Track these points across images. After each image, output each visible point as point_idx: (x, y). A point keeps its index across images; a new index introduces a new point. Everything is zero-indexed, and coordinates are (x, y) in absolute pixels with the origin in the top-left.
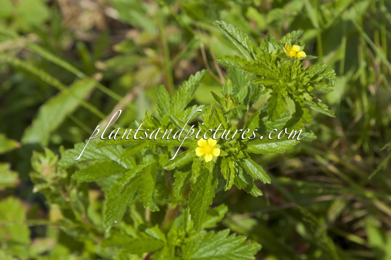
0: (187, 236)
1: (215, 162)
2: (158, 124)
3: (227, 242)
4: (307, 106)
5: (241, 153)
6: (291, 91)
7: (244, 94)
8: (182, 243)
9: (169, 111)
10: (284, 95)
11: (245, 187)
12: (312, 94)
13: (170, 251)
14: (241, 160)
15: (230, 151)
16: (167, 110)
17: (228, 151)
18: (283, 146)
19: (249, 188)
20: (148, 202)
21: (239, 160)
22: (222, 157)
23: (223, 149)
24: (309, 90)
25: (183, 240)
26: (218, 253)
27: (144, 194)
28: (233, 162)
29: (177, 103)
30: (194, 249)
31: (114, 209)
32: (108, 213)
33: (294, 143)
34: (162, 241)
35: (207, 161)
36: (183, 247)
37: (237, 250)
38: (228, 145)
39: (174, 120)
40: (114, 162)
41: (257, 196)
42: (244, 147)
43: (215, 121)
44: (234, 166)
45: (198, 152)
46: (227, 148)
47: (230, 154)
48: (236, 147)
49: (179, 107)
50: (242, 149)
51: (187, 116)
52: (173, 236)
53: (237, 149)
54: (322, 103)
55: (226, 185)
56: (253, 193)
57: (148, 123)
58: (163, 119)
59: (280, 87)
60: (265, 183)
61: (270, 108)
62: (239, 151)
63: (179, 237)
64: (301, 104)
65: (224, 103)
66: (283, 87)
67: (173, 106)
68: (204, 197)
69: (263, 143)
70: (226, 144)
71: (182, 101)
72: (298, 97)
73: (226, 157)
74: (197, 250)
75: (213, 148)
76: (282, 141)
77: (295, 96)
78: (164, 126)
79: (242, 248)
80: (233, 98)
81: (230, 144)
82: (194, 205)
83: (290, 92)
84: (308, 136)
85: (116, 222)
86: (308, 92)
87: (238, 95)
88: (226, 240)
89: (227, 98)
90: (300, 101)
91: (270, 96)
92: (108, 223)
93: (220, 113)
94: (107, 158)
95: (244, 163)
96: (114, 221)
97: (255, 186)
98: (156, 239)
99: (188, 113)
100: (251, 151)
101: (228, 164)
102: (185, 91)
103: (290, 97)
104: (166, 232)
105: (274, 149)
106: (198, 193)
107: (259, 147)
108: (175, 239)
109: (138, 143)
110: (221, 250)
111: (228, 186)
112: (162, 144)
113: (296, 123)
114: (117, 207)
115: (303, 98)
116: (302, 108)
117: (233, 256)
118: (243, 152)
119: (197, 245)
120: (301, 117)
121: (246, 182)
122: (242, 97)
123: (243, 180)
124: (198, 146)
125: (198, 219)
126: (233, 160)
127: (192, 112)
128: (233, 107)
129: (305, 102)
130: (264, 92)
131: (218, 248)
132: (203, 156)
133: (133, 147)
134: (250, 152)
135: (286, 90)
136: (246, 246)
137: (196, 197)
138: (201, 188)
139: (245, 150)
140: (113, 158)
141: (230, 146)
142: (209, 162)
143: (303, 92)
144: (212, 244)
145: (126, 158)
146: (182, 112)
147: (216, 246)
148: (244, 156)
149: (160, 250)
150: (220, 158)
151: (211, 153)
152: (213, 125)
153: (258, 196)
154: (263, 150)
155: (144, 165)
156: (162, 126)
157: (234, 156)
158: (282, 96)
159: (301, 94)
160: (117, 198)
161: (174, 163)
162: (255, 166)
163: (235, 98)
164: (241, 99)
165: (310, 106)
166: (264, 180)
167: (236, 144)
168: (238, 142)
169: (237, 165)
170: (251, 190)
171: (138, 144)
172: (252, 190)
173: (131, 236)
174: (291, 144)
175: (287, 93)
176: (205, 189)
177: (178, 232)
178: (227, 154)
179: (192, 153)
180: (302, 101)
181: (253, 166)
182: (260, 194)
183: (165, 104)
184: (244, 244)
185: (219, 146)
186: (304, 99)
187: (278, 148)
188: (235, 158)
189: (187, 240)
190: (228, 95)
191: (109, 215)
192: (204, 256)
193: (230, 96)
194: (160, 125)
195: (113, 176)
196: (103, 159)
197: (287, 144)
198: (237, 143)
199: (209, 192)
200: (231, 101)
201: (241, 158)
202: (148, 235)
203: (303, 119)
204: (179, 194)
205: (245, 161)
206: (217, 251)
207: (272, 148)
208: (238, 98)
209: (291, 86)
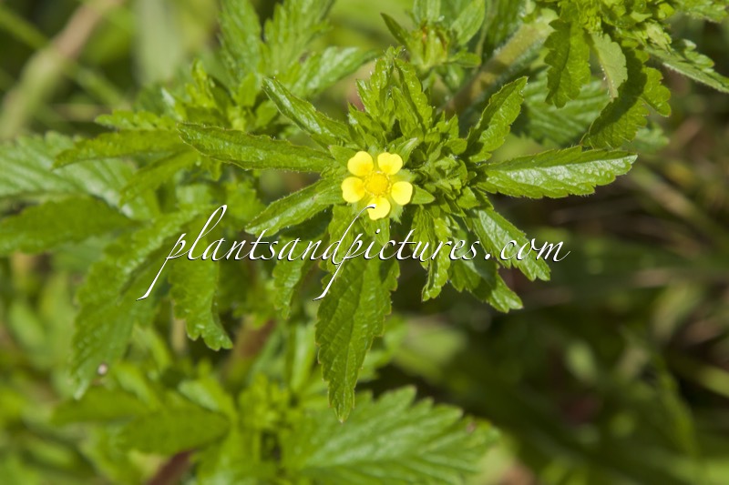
0: (294, 402)
1: (397, 219)
2: (229, 102)
3: (405, 423)
4: (655, 63)
5: (469, 194)
6: (612, 17)
7: (475, 21)
8: (282, 423)
9: (258, 61)
10: (591, 31)
11: (475, 284)
12: (669, 26)
13: (248, 445)
14: (469, 213)
15: (437, 189)
16: (251, 57)
17: (432, 187)
18: (588, 176)
19: (486, 287)
20: (200, 321)
21: (462, 215)
22: (416, 206)
23: (420, 182)
24: (661, 15)
25: (283, 415)
26: (381, 454)
27: (188, 299)
28: (447, 220)
29: (281, 40)
30: (315, 441)
31: (97, 334)
32: (81, 346)
33: (619, 169)
34: (223, 415)
35: (374, 215)
36: (284, 435)
37: (434, 446)
38: (432, 172)
39: (278, 94)
40: (97, 199)
41: (507, 311)
42: (477, 175)
43: (396, 103)
44: (449, 231)
45: (350, 192)
46: (430, 180)
47: (440, 196)
48: (455, 177)
49: (287, 52)
50: (472, 182)
51: (310, 78)
52: (255, 401)
53: (457, 183)
54: (695, 50)
55: (427, 285)
56: (494, 301)
57: (198, 96)
58: (241, 86)
59: (581, 7)
60: (533, 277)
61: (551, 67)
62: (463, 187)
63: (273, 406)
64: (639, 55)
65: (419, 46)
66: (590, 7)
67: (270, 50)
68: (358, 314)
69: (532, 166)
70: (428, 168)
71: (297, 35)
72: (628, 35)
73: (427, 206)
74: (322, 444)
75: (391, 181)
76: (585, 162)
77: (620, 32)
78: (245, 108)
79: (448, 441)
80: (444, 34)
81: (439, 170)
82: (332, 336)
83: (607, 21)
84: (645, 139)
85: (102, 369)
86: (660, 23)
87: (456, 25)
88: (404, 417)
89: (427, 33)
90: (636, 45)
91: (552, 30)
92: (80, 372)
93: (413, 80)
94: (78, 187)
95: (474, 220)
96: (97, 369)
97: (501, 283)
98: (207, 410)
99: (312, 69)
100: (497, 188)
101: (432, 225)
102: (301, 6)
103: (607, 36)
104: (235, 389)
105: (562, 184)
106: (340, 300)
107: (518, 177)
108: (260, 410)
109: (171, 153)
110: (391, 444)
111: (430, 287)
112: (243, 163)
113: (627, 109)
114: (106, 328)
115: (645, 37)
116: (641, 68)
117: (421, 460)
118: (473, 190)
119: (324, 430)
120: (640, 92)
121: (475, 271)
122: (468, 29)
123: (468, 263)
124: (347, 174)
125: (344, 374)
126: (447, 214)
127: (322, 68)
128: (443, 59)
129: (648, 50)
130: (530, 18)
131: (382, 439)
132: (362, 203)
133: (156, 165)
134: (494, 192)
135: (598, 14)
136: (460, 436)
137: (338, 311)
138: (351, 288)
139: (480, 185)
140: (95, 187)
141: (438, 175)
142: (379, 220)
143: (647, 20)
144: (365, 429)
145: (136, 195)
146: (293, 67)
147: (376, 433)
148: (478, 204)
149: (220, 440)
150: (410, 209)
151: (386, 192)
152: (392, 114)
153: (511, 310)
154: (531, 187)
155: (185, 212)
156: (239, 108)
157: (449, 201)
158: (586, 31)
159: (640, 26)
160: (105, 301)
161: (277, 219)
162: (506, 230)
163: (448, 33)
164: (464, 35)
165: (663, 60)
166: (530, 271)
167: (456, 168)
168: (462, 162)
169: (456, 227)
170: (490, 294)
171: (172, 157)
172: (494, 294)
173: (132, 394)
174: (610, 172)
175: (599, 24)
176: (359, 289)
177: (269, 392)
178: (431, 199)
179: (330, 193)
180: (640, 47)
181: (499, 229)
182: (516, 304)
183: (244, 40)
184: (453, 428)
185: (411, 176)
186: (648, 41)
187: (572, 181)
188: (453, 209)
189: (294, 415)
190: (429, 23)
191: (82, 351)
192: (342, 459)
193: (436, 25)
194: (234, 103)
195: (93, 241)
196: (66, 192)
197: (600, 170)
198: (460, 165)
199: (372, 297)
200: (438, 41)
201: (468, 208)
202: (185, 398)
203: (646, 99)
204: (287, 303)
205: (477, 217)
206: (377, 446)
207: (556, 181)
208: (455, 33)
209: (613, 5)
